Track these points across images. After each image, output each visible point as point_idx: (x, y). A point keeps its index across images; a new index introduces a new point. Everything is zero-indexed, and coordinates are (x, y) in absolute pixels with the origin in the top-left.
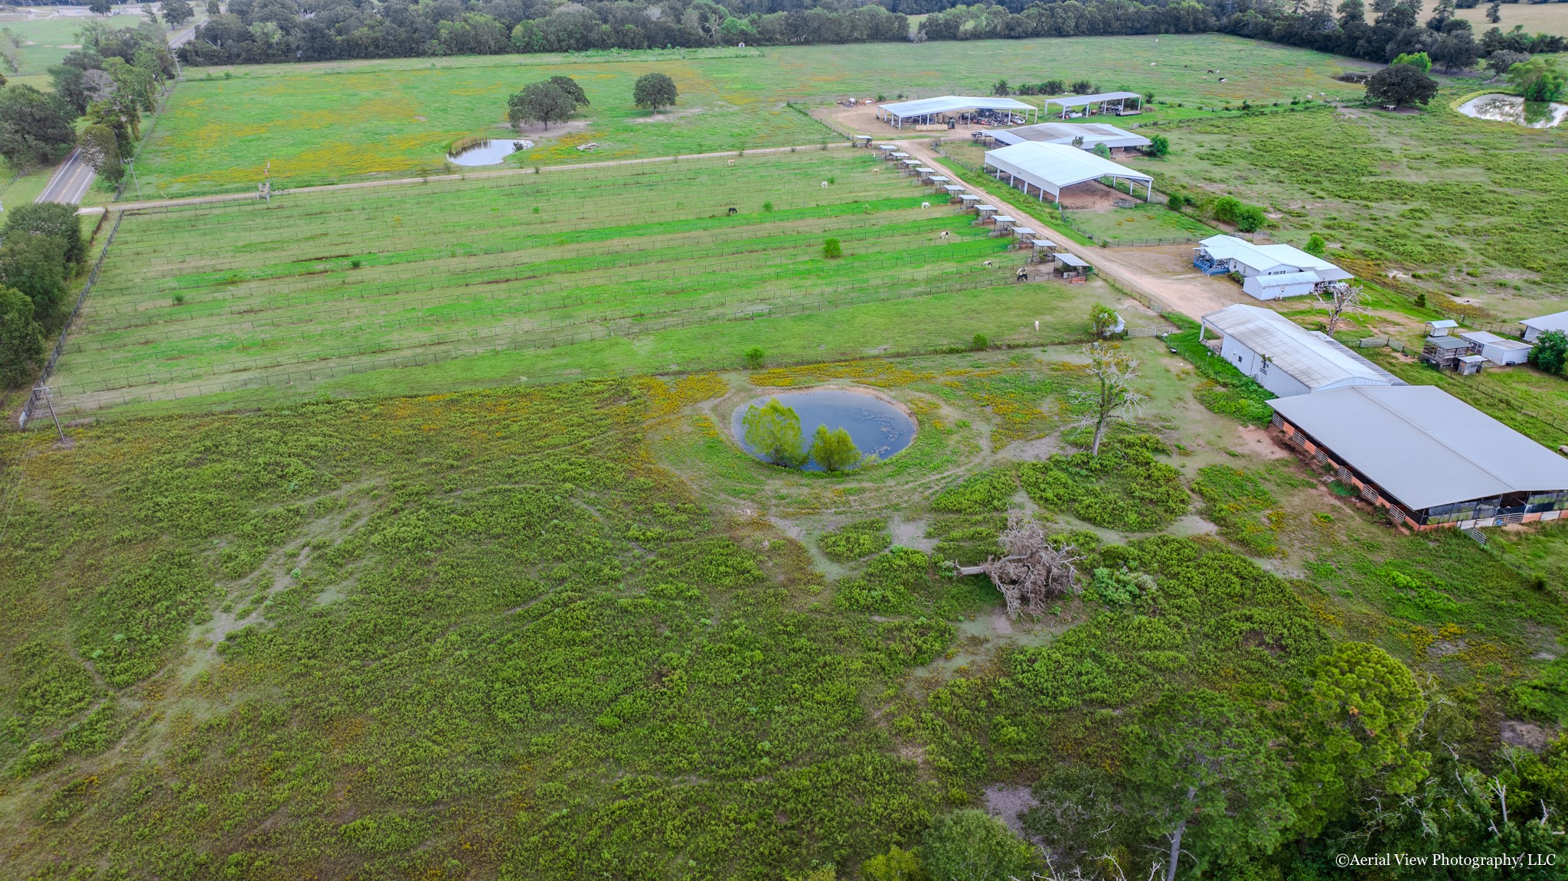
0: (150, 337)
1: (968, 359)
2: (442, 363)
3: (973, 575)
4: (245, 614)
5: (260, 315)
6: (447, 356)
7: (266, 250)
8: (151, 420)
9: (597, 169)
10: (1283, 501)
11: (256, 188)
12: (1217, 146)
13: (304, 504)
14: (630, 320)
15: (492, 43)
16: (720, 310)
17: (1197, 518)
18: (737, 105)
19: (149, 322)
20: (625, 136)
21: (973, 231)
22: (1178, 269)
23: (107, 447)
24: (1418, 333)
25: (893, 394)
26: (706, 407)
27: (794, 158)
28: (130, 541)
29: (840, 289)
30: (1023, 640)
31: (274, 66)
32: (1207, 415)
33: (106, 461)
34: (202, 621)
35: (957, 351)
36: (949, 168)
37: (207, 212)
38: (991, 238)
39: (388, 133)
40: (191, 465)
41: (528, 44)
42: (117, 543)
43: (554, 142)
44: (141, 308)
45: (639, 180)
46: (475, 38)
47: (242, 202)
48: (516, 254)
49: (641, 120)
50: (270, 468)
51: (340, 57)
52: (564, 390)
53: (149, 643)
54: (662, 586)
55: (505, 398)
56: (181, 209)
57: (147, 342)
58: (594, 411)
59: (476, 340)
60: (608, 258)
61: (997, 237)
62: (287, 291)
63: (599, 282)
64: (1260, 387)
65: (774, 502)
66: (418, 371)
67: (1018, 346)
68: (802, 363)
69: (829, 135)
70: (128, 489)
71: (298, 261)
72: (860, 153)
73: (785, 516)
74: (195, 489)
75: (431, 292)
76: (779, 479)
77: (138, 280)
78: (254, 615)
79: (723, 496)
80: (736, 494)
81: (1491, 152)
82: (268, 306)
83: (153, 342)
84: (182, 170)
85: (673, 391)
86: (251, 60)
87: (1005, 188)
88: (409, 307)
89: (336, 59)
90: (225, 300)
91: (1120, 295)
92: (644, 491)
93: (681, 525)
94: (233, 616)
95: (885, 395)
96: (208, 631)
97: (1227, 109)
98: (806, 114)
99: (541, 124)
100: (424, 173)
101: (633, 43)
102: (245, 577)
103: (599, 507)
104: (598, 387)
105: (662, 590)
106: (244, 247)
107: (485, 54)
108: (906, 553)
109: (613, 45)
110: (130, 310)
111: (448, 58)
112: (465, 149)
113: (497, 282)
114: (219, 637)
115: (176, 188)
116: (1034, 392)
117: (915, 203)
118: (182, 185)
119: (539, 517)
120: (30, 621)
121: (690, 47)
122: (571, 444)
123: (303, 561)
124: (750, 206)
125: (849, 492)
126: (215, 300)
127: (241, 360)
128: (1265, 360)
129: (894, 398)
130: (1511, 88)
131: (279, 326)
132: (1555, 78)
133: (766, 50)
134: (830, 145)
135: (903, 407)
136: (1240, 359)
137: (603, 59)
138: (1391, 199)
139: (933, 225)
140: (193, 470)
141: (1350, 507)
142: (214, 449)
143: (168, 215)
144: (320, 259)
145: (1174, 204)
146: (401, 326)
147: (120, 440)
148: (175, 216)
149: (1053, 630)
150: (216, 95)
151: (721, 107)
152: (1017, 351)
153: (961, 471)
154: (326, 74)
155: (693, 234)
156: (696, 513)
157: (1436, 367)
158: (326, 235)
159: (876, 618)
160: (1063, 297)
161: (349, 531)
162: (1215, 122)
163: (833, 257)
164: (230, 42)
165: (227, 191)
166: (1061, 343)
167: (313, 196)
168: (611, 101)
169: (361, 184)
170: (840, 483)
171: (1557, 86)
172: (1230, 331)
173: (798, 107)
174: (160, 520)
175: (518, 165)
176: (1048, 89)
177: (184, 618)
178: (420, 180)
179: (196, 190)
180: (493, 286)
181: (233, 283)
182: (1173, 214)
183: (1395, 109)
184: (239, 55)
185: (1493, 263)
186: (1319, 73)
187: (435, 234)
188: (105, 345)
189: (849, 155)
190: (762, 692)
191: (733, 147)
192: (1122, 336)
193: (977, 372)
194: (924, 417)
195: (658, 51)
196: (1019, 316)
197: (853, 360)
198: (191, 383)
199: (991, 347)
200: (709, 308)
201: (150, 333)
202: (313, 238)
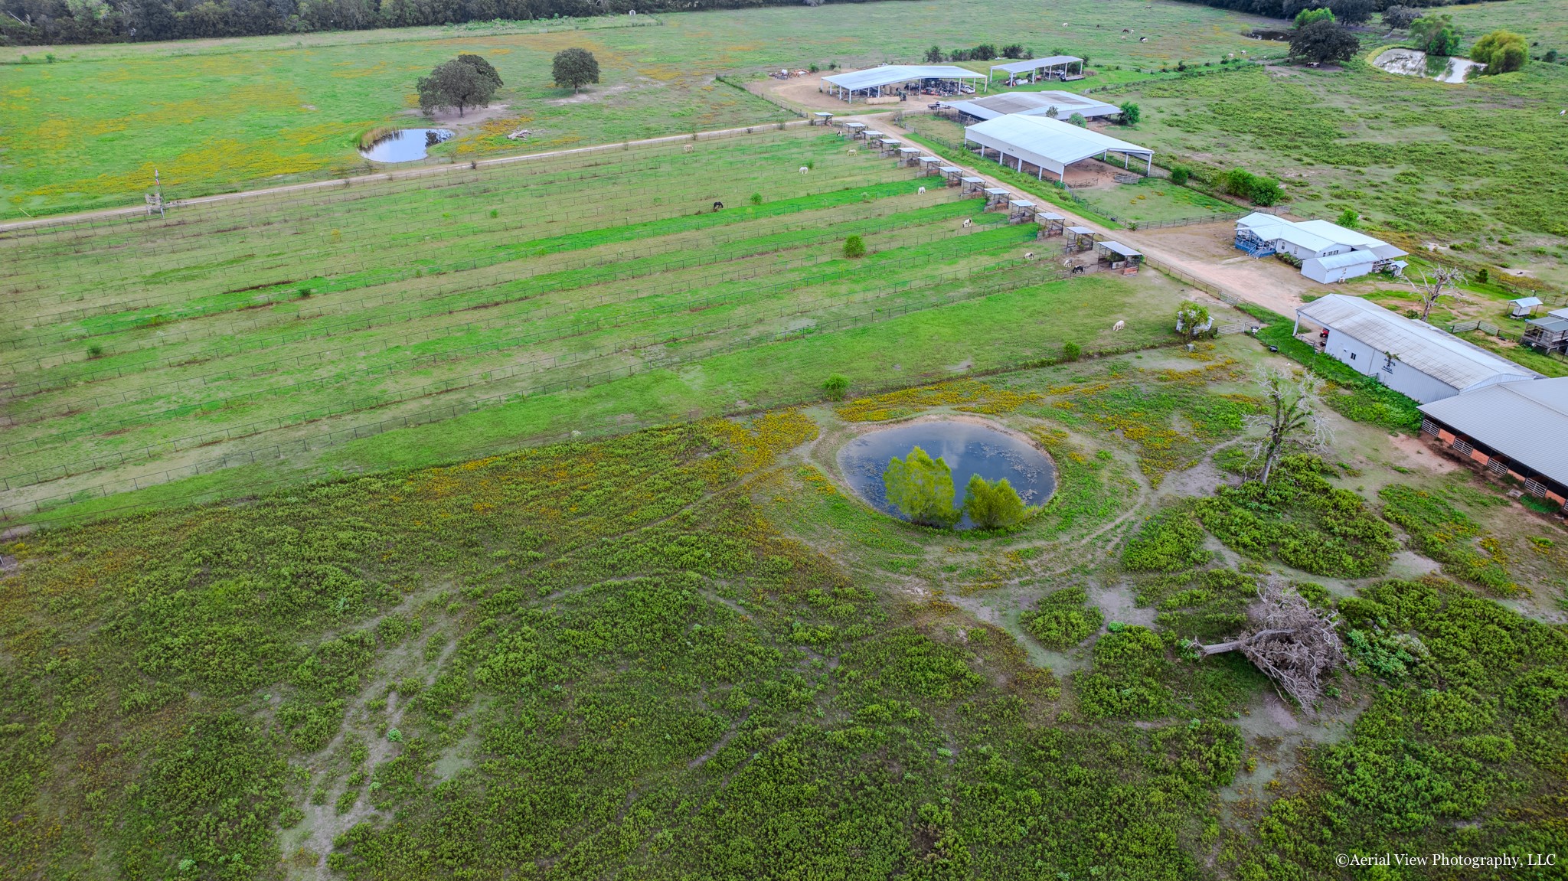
0: (74, 405)
1: (1064, 372)
2: (461, 416)
3: (1219, 654)
4: (345, 807)
5: (208, 365)
6: (465, 408)
7: (185, 278)
8: (116, 521)
9: (541, 160)
10: (1486, 524)
11: (143, 200)
12: (1177, 110)
13: (365, 628)
14: (662, 347)
15: (359, 17)
16: (761, 328)
17: (1410, 554)
18: (663, 81)
19: (65, 383)
20: (554, 121)
21: (987, 217)
22: (1222, 251)
23: (65, 567)
24: (1498, 312)
25: (1005, 421)
26: (804, 451)
27: (754, 139)
28: (148, 707)
29: (882, 295)
30: (1318, 736)
31: (104, 46)
32: (1346, 425)
33: (73, 588)
34: (291, 823)
35: (1049, 364)
36: (925, 145)
37: (91, 232)
38: (1012, 226)
39: (277, 127)
40: (191, 585)
41: (399, 17)
42: (130, 712)
43: (477, 131)
44: (47, 365)
45: (592, 172)
46: (339, 11)
47: (132, 219)
48: (493, 270)
49: (563, 101)
50: (303, 580)
51: (183, 35)
52: (628, 443)
53: (232, 867)
54: (873, 707)
55: (560, 459)
56: (54, 229)
57: (71, 413)
58: (677, 470)
59: (492, 385)
60: (602, 270)
61: (1018, 223)
62: (230, 333)
63: (607, 300)
64: (1387, 387)
65: (943, 575)
66: (436, 429)
67: (1109, 354)
68: (886, 390)
69: (781, 114)
70: (118, 628)
71: (229, 292)
72: (823, 132)
73: (965, 593)
74: (211, 620)
75: (411, 324)
76: (937, 544)
77: (28, 328)
78: (359, 804)
79: (879, 573)
80: (894, 567)
81: (1434, 109)
82: (214, 353)
83: (78, 411)
84: (35, 180)
85: (756, 436)
86: (73, 38)
87: (996, 168)
88: (392, 345)
89: (179, 38)
90: (154, 348)
91: (1181, 287)
92: (784, 573)
93: (850, 619)
94: (330, 809)
95: (998, 424)
96: (305, 838)
97: (1164, 70)
98: (743, 89)
99: (456, 110)
100: (342, 173)
101: (516, 13)
102: (326, 747)
103: (742, 601)
104: (667, 438)
105: (873, 713)
106: (154, 276)
107: (352, 29)
108: (1130, 631)
109: (494, 17)
110: (31, 368)
111: (311, 35)
112: (376, 142)
113: (485, 307)
114: (323, 845)
115: (36, 203)
116: (1156, 408)
117: (910, 188)
118: (43, 199)
119: (674, 622)
120: (41, 851)
121: (577, 16)
122: (668, 516)
123: (395, 716)
124: (734, 198)
125: (1024, 555)
126: (141, 349)
127: (207, 429)
128: (1391, 359)
129: (1009, 426)
130: (1411, 43)
131: (237, 379)
132: (1453, 33)
133: (662, 17)
134: (788, 124)
135: (1025, 438)
136: (1353, 356)
137: (488, 32)
138: (1376, 162)
139: (942, 214)
140: (198, 592)
141: (1560, 527)
142: (215, 559)
143: (40, 238)
144: (257, 288)
145: (1178, 178)
146: (392, 370)
147: (81, 555)
148: (49, 239)
149: (1341, 717)
150: (44, 83)
151: (645, 83)
152: (1111, 359)
153: (1130, 515)
154: (173, 56)
155: (686, 235)
156: (860, 599)
157: (1541, 350)
158: (252, 256)
159: (1139, 724)
160: (1127, 292)
161: (439, 663)
162: (1160, 85)
163: (856, 256)
164: (43, 17)
165: (105, 205)
166: (1153, 347)
167: (217, 206)
168: (519, 79)
169: (271, 191)
170: (1009, 545)
171: (1456, 41)
172: (1337, 326)
173: (731, 81)
174: (180, 672)
175: (449, 159)
176: (980, 54)
177: (264, 821)
178: (341, 182)
179: (65, 205)
180: (482, 312)
181: (157, 325)
182: (1178, 188)
183: (1318, 66)
184: (56, 34)
185: (1515, 228)
186: (1226, 30)
187: (385, 249)
188: (15, 419)
189: (811, 134)
190: (1063, 849)
191: (681, 130)
192: (1212, 335)
193: (1081, 388)
194: (1056, 451)
195: (544, 21)
196: (1088, 316)
197: (940, 382)
198: (149, 466)
199: (1081, 356)
200: (746, 326)
201: (71, 399)
202: (237, 260)
